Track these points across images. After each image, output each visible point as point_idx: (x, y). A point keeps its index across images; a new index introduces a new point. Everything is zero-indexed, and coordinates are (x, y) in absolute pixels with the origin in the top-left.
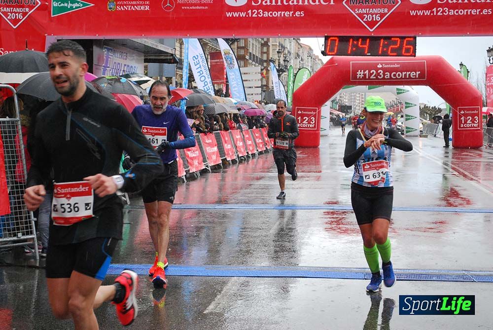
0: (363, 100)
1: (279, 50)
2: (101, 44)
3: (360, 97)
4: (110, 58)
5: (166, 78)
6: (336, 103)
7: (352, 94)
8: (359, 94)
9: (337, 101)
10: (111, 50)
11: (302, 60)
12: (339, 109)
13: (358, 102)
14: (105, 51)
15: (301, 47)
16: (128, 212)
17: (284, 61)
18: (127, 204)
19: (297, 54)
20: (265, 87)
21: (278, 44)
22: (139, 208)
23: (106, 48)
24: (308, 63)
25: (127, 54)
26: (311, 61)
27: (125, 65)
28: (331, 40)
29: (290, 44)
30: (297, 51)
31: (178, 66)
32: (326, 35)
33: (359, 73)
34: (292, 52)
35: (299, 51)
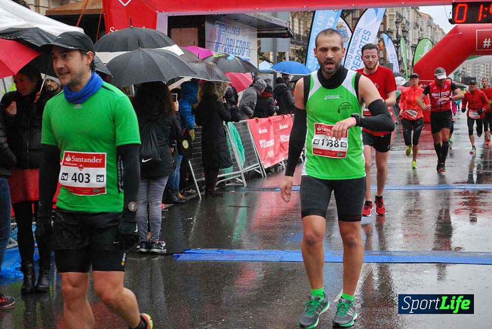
0: (488, 71)
1: (397, 20)
2: (213, 19)
3: (484, 67)
4: (222, 34)
5: (279, 53)
6: (459, 75)
7: (476, 65)
8: (484, 64)
9: (460, 72)
10: (224, 25)
11: (421, 30)
12: (462, 81)
13: (483, 73)
14: (217, 27)
15: (421, 16)
16: (245, 195)
17: (403, 31)
18: (244, 186)
19: (416, 24)
20: (382, 60)
21: (395, 14)
22: (256, 190)
23: (218, 23)
24: (427, 33)
25: (239, 29)
26: (431, 30)
27: (238, 41)
28: (460, 7)
29: (408, 14)
30: (415, 21)
31: (292, 40)
32: (454, 1)
33: (485, 42)
34: (411, 21)
35: (418, 20)
